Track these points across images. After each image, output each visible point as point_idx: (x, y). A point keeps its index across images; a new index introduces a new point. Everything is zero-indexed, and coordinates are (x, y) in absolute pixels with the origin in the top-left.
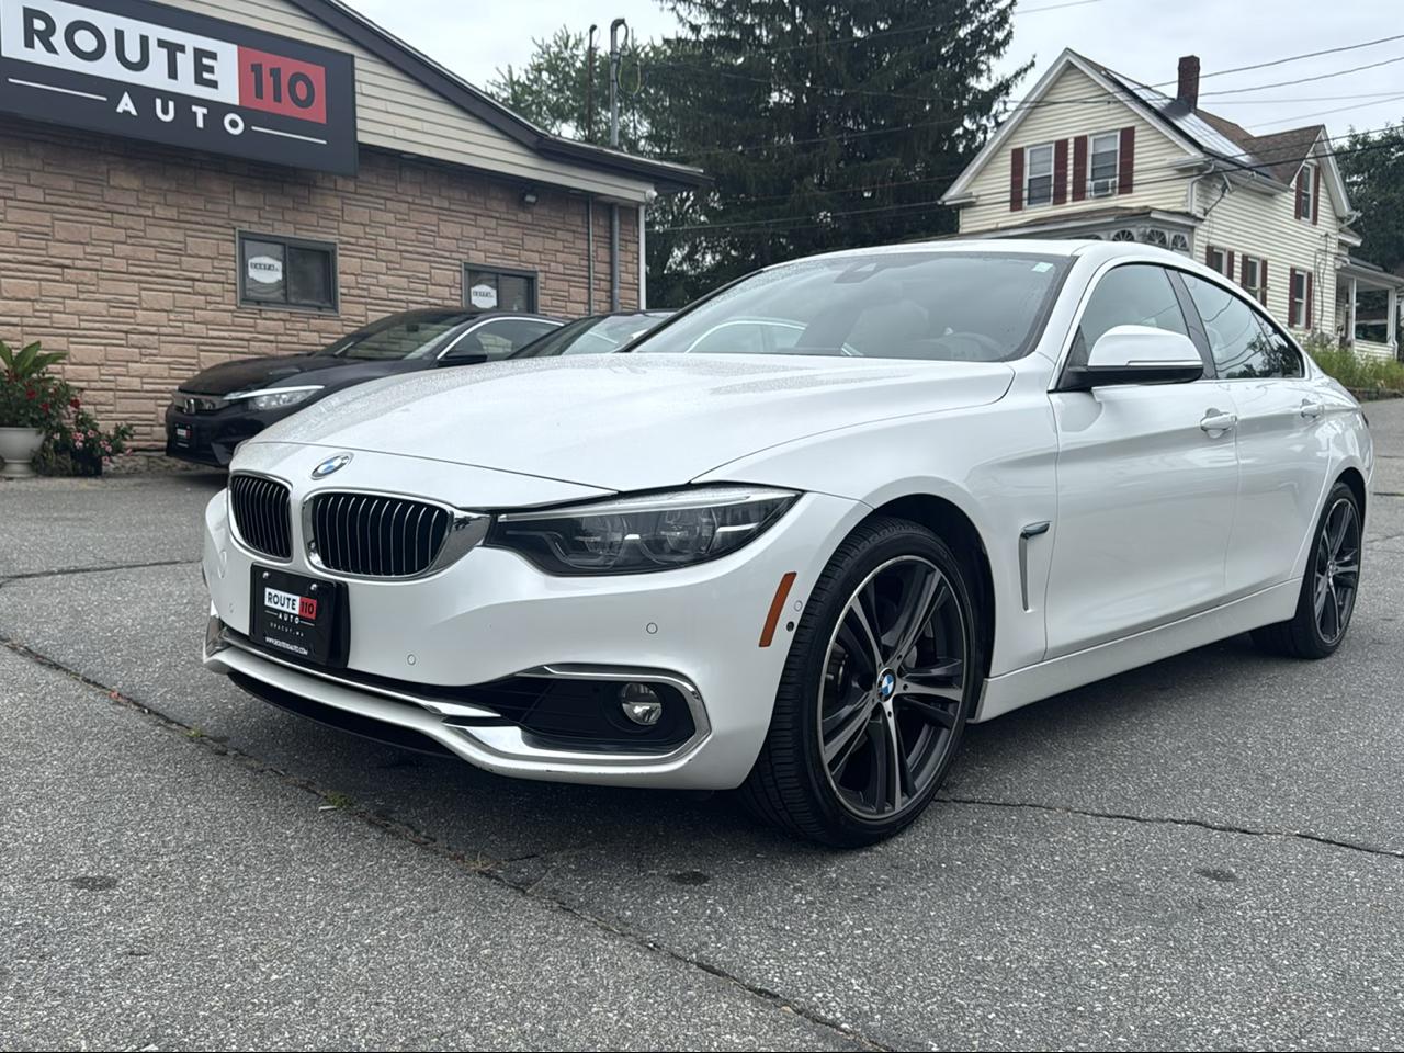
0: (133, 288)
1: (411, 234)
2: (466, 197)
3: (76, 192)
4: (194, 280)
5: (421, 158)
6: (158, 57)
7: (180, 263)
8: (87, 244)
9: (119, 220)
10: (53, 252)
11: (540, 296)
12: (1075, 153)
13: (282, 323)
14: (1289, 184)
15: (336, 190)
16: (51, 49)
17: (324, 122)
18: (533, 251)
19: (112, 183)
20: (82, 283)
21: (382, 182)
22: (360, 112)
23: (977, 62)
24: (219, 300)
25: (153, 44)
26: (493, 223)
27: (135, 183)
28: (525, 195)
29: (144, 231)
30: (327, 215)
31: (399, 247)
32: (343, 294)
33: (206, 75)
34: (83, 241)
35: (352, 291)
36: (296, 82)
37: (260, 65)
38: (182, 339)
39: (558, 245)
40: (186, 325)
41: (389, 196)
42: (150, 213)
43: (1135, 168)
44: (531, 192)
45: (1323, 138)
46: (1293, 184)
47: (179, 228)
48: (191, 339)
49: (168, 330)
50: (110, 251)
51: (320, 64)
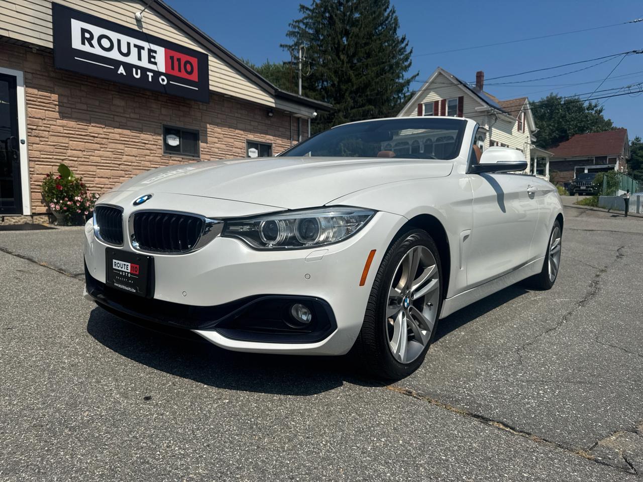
0: (122, 147)
2: (247, 113)
3: (100, 106)
4: (145, 144)
5: (232, 97)
6: (134, 51)
7: (140, 137)
8: (104, 128)
9: (117, 119)
10: (90, 131)
12: (441, 105)
13: (179, 162)
15: (199, 109)
16: (92, 46)
17: (197, 81)
19: (113, 103)
20: (102, 144)
21: (216, 106)
22: (210, 78)
23: (399, 73)
24: (155, 152)
25: (132, 46)
26: (256, 124)
27: (122, 103)
28: (268, 114)
29: (126, 123)
30: (196, 119)
31: (223, 132)
32: (201, 151)
33: (153, 60)
35: (205, 150)
36: (186, 65)
37: (173, 57)
38: (141, 168)
39: (280, 133)
40: (143, 162)
41: (219, 112)
42: (128, 116)
43: (464, 111)
44: (271, 112)
45: (527, 103)
46: (517, 119)
47: (140, 123)
48: (145, 168)
49: (136, 164)
50: (113, 131)
51: (196, 58)
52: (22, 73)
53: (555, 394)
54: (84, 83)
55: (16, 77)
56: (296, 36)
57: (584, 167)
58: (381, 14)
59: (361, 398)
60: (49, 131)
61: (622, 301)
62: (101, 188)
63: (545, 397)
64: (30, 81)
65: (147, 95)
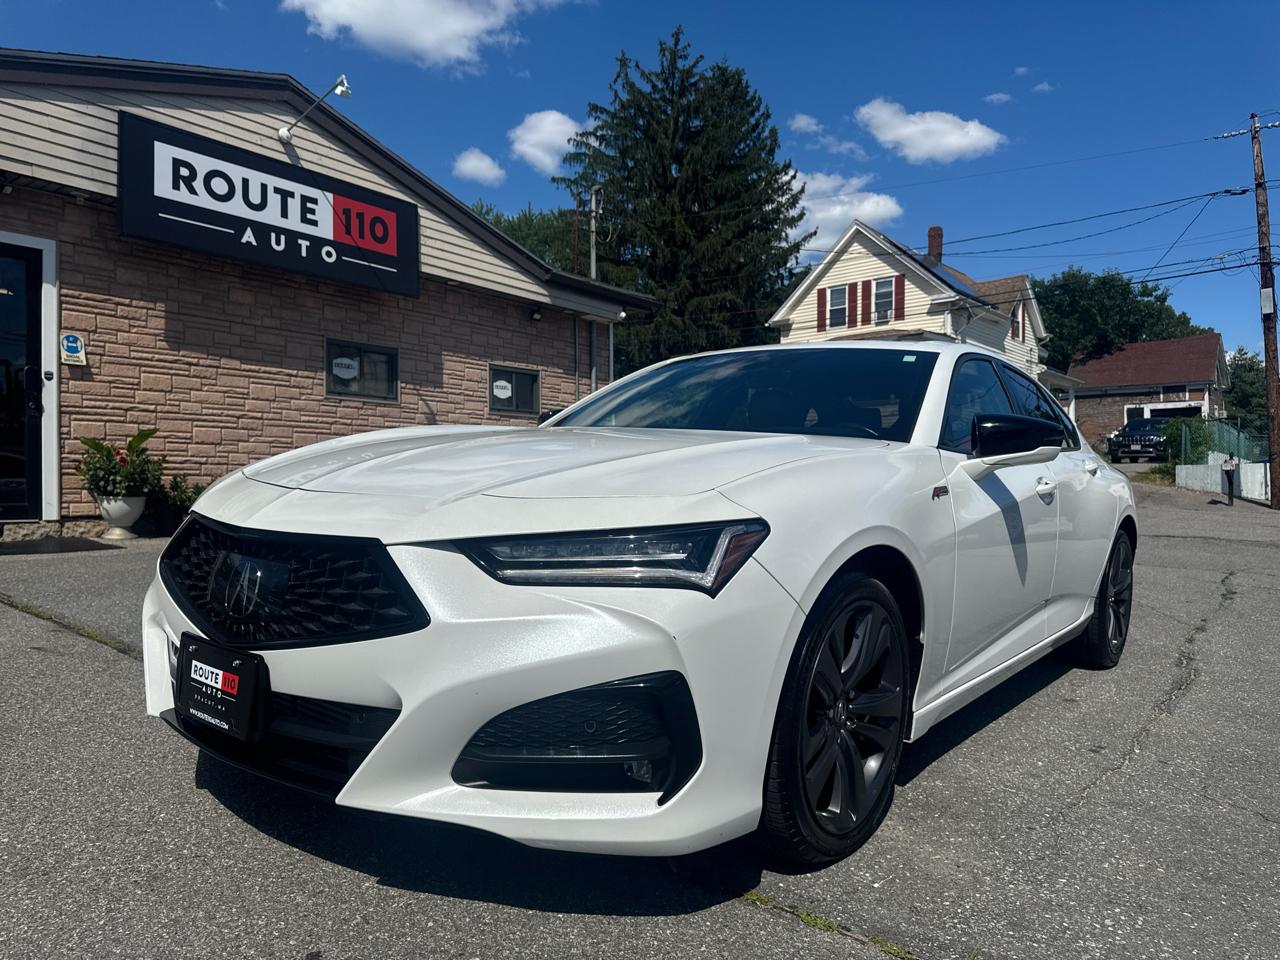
0: (243, 382)
2: (490, 313)
3: (203, 304)
4: (291, 376)
5: (461, 285)
6: (274, 200)
7: (281, 363)
8: (210, 346)
9: (236, 328)
10: (183, 353)
11: (541, 389)
12: (863, 292)
13: (356, 410)
14: (1008, 314)
15: (398, 307)
16: (193, 191)
17: (396, 255)
18: (536, 356)
19: (231, 299)
20: (206, 377)
21: (432, 303)
22: (423, 250)
23: (779, 230)
24: (309, 391)
25: (270, 191)
26: (510, 334)
27: (249, 299)
28: (532, 315)
29: (255, 337)
30: (391, 328)
31: (443, 352)
32: (402, 388)
33: (309, 216)
34: (208, 344)
35: (409, 386)
36: (375, 224)
37: (349, 210)
38: (282, 423)
39: (554, 351)
40: (284, 411)
41: (436, 313)
42: (259, 323)
43: (906, 302)
44: (538, 312)
45: (1028, 286)
46: (1010, 315)
47: (281, 335)
48: (288, 423)
49: (271, 416)
50: (228, 352)
51: (393, 211)
52: (54, 242)
53: (1137, 926)
54: (175, 261)
55: (41, 251)
56: (582, 161)
57: (1142, 406)
58: (744, 120)
59: (748, 946)
60: (101, 355)
61: (1244, 699)
62: (201, 464)
63: (1118, 935)
64: (68, 259)
65: (296, 282)
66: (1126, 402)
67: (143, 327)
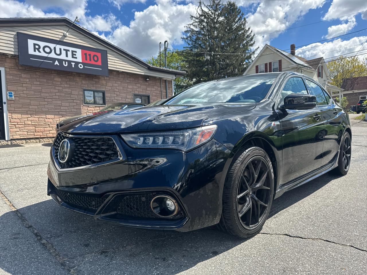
0: (60, 102)
1: (122, 88)
2: (133, 79)
3: (47, 82)
4: (73, 100)
5: (123, 72)
7: (70, 96)
8: (50, 93)
9: (57, 88)
10: (42, 95)
11: (151, 100)
12: (269, 66)
13: (93, 108)
14: (316, 70)
15: (105, 79)
16: (40, 52)
17: (101, 65)
18: (149, 91)
19: (55, 80)
20: (49, 101)
21: (115, 77)
22: (109, 63)
24: (79, 104)
25: (62, 50)
26: (140, 85)
27: (60, 80)
28: (146, 79)
29: (62, 90)
30: (103, 85)
31: (119, 91)
32: (107, 101)
33: (74, 56)
34: (49, 92)
36: (94, 57)
37: (86, 54)
38: (71, 113)
39: (154, 89)
40: (72, 109)
41: (117, 80)
42: (63, 86)
43: (282, 68)
44: (148, 78)
45: (323, 60)
47: (70, 89)
48: (73, 113)
49: (68, 111)
50: (55, 94)
51: (100, 53)
52: (4, 68)
54: (38, 71)
55: (1, 71)
56: (189, 33)
60: (19, 97)
62: (49, 124)
64: (8, 72)
65: (73, 74)
66: (360, 95)
67: (30, 89)
